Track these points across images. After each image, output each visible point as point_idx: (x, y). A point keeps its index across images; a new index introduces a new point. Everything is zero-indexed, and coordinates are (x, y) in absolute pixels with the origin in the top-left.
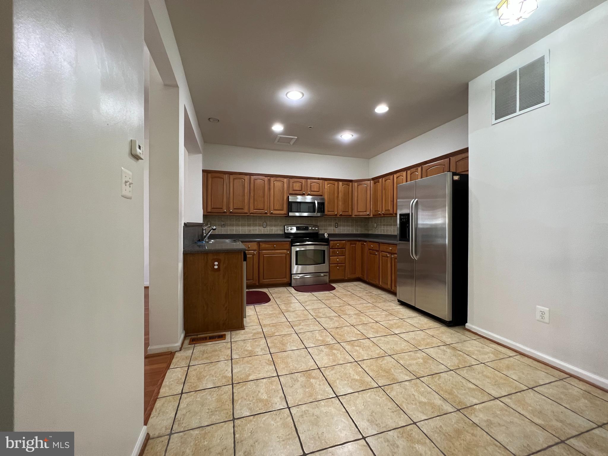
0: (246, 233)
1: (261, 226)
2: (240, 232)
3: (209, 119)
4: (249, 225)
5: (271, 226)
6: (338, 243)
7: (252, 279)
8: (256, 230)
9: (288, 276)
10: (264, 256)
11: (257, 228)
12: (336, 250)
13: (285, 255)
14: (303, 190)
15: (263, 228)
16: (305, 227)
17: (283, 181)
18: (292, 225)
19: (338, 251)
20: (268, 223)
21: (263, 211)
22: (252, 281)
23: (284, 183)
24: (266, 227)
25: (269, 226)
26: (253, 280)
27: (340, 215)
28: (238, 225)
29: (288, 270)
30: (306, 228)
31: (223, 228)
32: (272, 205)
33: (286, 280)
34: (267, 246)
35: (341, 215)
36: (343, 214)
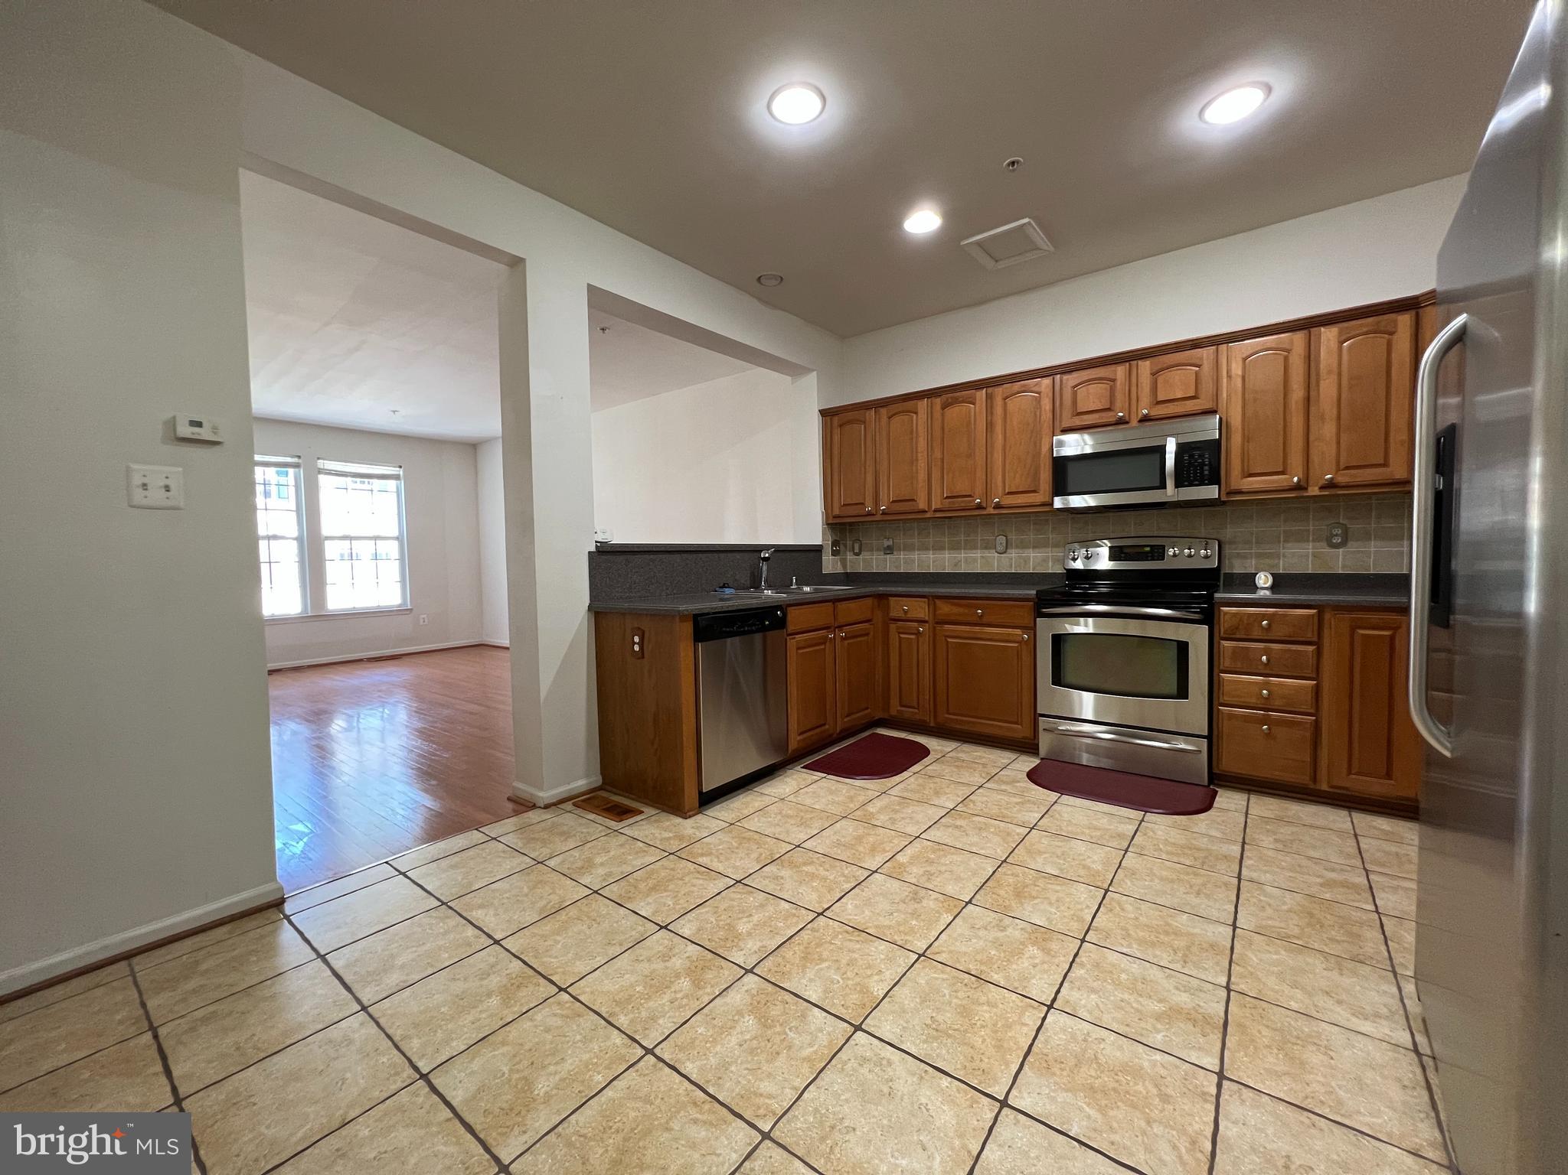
0: (944, 569)
1: (990, 548)
2: (929, 567)
3: (759, 279)
4: (955, 547)
5: (1023, 545)
6: (1264, 616)
7: (915, 705)
8: (975, 560)
9: (1027, 719)
10: (949, 640)
11: (978, 554)
12: (1261, 645)
13: (1016, 645)
14: (1118, 404)
15: (996, 555)
16: (1148, 549)
17: (1036, 389)
18: (1088, 542)
19: (1266, 652)
20: (1013, 537)
21: (970, 502)
22: (916, 711)
23: (1040, 397)
24: (1005, 552)
25: (1017, 547)
26: (918, 709)
27: (1322, 488)
28: (924, 548)
29: (1026, 698)
30: (1158, 553)
31: (888, 556)
32: (1000, 477)
33: (1021, 731)
34: (956, 610)
35: (1331, 485)
36: (1342, 479)
